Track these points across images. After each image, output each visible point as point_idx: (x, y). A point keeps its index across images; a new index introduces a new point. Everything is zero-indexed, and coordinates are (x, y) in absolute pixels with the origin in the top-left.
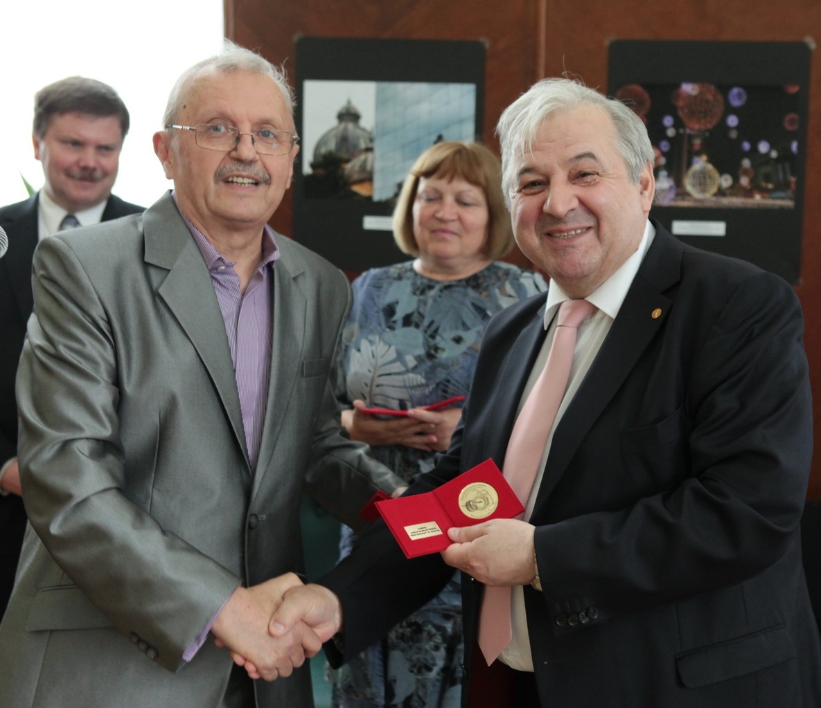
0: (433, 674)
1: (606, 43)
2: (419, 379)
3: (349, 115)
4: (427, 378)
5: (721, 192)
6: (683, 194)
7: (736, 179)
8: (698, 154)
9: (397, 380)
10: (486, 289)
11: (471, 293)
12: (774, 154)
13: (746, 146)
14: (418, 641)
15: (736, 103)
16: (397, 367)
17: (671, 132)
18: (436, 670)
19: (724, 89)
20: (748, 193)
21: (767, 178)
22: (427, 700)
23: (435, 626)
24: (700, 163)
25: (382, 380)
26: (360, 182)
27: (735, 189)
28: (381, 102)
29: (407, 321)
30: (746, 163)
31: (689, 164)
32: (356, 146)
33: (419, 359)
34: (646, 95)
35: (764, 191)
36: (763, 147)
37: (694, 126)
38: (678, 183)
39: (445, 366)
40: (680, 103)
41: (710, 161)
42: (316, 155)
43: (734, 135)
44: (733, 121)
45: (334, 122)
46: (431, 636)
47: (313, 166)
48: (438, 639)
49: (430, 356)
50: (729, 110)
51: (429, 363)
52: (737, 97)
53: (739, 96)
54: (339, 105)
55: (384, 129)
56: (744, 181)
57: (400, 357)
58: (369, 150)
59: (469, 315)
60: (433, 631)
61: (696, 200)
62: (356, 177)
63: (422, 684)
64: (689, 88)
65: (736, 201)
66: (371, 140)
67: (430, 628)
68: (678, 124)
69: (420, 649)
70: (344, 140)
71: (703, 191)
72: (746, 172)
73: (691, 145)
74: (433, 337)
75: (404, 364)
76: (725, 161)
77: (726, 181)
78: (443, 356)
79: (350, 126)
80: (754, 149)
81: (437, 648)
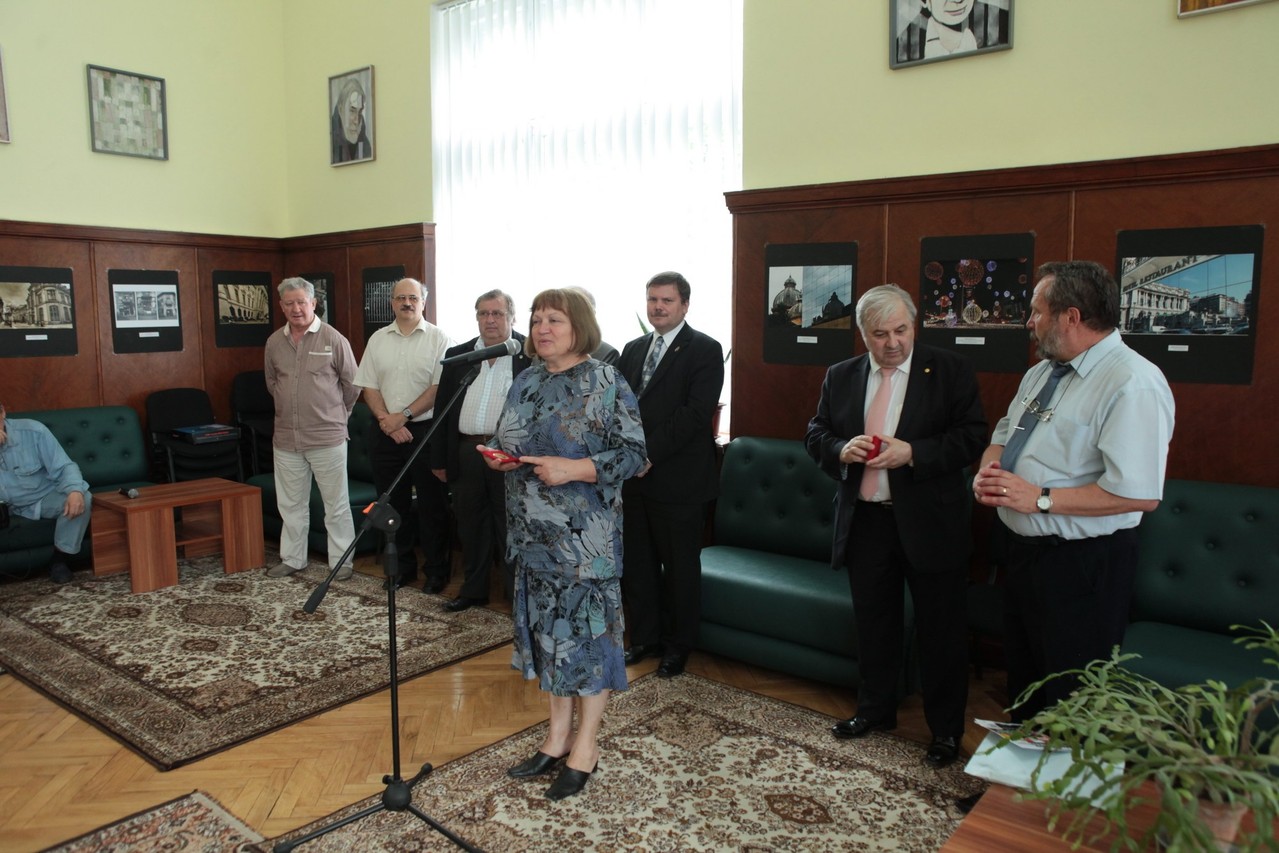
0: (548, 611)
1: (920, 239)
2: (525, 432)
3: (790, 284)
4: (529, 432)
5: (983, 320)
6: (961, 321)
7: (991, 313)
8: (970, 299)
9: (514, 434)
10: (576, 376)
11: (566, 378)
12: (1013, 298)
13: (997, 294)
14: (540, 590)
15: (991, 270)
16: (517, 426)
17: (955, 287)
18: (549, 609)
19: (984, 262)
20: (998, 320)
21: (1009, 312)
22: (545, 626)
23: (548, 582)
24: (971, 304)
25: (508, 434)
26: (795, 318)
27: (991, 318)
28: (806, 276)
29: (531, 398)
30: (997, 303)
31: (965, 305)
32: (794, 299)
33: (528, 421)
34: (941, 267)
35: (1006, 319)
36: (1007, 294)
37: (968, 283)
38: (959, 316)
39: (539, 425)
40: (960, 271)
41: (975, 303)
42: (774, 305)
43: (990, 287)
44: (989, 280)
45: (784, 288)
46: (546, 588)
47: (772, 310)
48: (551, 590)
49: (534, 418)
50: (987, 274)
51: (532, 423)
52: (991, 266)
53: (993, 265)
54: (785, 279)
55: (807, 290)
56: (996, 314)
57: (519, 421)
58: (800, 301)
59: (561, 393)
60: (547, 585)
61: (969, 325)
62: (793, 315)
63: (542, 616)
64: (964, 262)
65: (991, 325)
66: (801, 296)
67: (545, 583)
68: (959, 282)
69: (541, 595)
70: (788, 296)
71: (973, 320)
72: (997, 309)
73: (966, 294)
74: (539, 407)
75: (520, 424)
76: (985, 302)
77: (986, 314)
78: (540, 418)
79: (791, 289)
80: (1002, 295)
81: (550, 596)
